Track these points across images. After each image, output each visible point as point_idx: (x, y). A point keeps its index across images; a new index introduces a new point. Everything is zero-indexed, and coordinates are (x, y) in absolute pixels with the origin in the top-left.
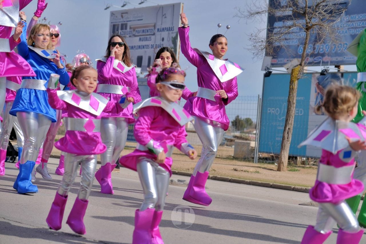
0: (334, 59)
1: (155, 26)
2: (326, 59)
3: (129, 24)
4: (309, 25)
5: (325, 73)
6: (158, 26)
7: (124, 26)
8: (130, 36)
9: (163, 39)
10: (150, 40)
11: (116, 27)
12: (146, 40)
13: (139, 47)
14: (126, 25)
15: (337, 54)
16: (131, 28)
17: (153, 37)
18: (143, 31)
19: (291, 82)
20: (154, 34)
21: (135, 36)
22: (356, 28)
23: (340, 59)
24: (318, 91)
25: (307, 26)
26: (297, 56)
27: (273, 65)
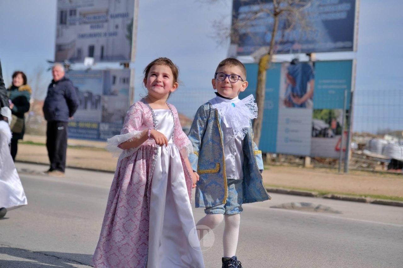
0: (305, 47)
1: (107, 12)
2: (296, 46)
3: (79, 10)
4: (278, 10)
5: (296, 62)
6: (112, 12)
7: (73, 13)
8: (80, 24)
9: (117, 27)
10: (102, 27)
11: (64, 14)
12: (98, 27)
13: (91, 35)
14: (75, 11)
15: (307, 42)
16: (80, 14)
17: (105, 25)
18: (95, 18)
19: (260, 73)
20: (107, 21)
21: (85, 23)
22: (327, 13)
23: (311, 46)
24: (288, 81)
25: (275, 11)
26: (265, 44)
27: (240, 54)
